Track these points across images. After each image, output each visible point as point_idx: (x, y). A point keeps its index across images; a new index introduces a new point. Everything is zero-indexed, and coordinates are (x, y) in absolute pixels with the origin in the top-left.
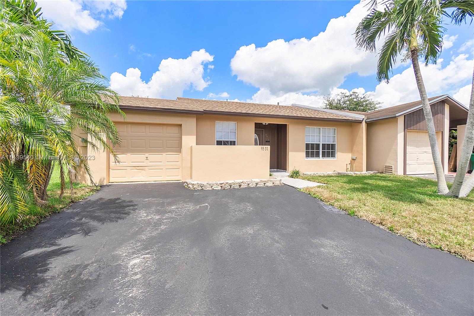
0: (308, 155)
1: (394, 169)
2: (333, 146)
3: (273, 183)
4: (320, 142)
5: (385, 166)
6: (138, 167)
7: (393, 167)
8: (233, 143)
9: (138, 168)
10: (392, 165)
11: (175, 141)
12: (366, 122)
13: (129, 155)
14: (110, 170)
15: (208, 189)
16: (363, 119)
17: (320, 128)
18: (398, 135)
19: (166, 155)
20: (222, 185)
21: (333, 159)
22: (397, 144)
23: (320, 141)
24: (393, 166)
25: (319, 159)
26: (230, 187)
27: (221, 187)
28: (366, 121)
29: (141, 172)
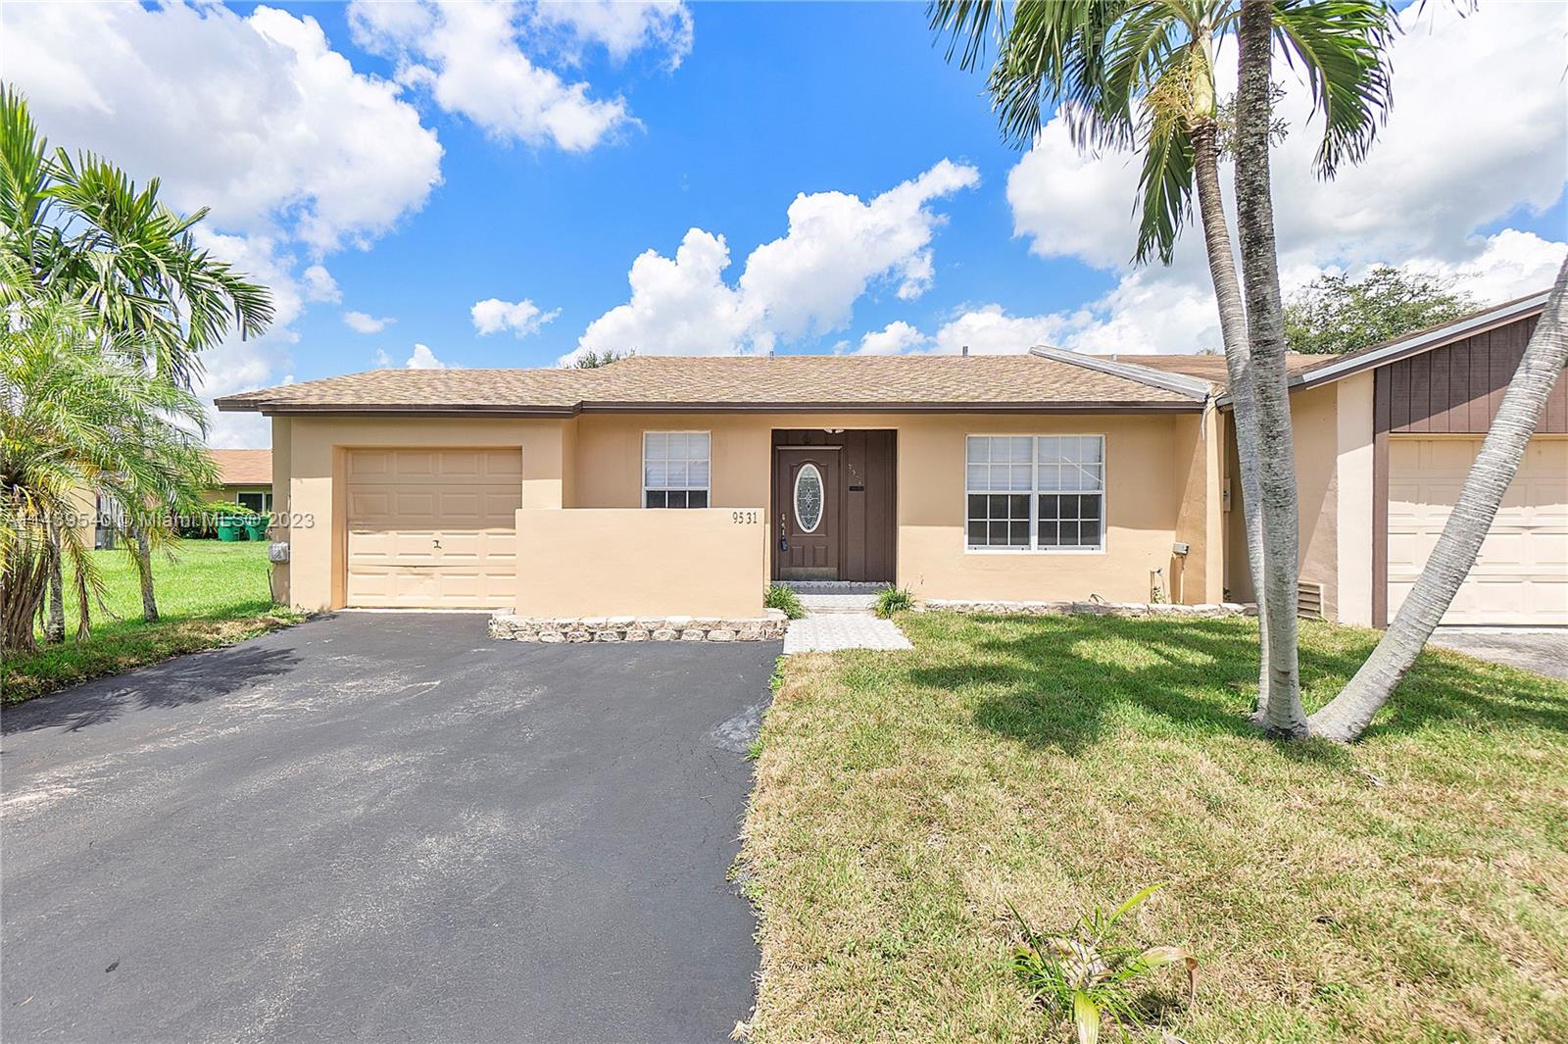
0: (976, 535)
1: (1325, 597)
2: (1092, 504)
3: (737, 632)
4: (1030, 489)
5: (1300, 585)
6: (415, 567)
7: (1322, 592)
8: (698, 499)
9: (415, 570)
10: (1320, 581)
11: (509, 496)
12: (1218, 408)
13: (393, 533)
14: (349, 573)
15: (526, 639)
16: (1207, 397)
17: (1031, 438)
18: (1339, 457)
19: (488, 534)
20: (564, 631)
21: (1090, 552)
22: (1336, 496)
23: (1031, 483)
24: (1322, 586)
25: (1026, 552)
26: (588, 637)
27: (565, 634)
28: (1220, 403)
29: (421, 583)
